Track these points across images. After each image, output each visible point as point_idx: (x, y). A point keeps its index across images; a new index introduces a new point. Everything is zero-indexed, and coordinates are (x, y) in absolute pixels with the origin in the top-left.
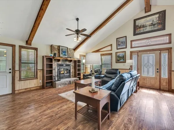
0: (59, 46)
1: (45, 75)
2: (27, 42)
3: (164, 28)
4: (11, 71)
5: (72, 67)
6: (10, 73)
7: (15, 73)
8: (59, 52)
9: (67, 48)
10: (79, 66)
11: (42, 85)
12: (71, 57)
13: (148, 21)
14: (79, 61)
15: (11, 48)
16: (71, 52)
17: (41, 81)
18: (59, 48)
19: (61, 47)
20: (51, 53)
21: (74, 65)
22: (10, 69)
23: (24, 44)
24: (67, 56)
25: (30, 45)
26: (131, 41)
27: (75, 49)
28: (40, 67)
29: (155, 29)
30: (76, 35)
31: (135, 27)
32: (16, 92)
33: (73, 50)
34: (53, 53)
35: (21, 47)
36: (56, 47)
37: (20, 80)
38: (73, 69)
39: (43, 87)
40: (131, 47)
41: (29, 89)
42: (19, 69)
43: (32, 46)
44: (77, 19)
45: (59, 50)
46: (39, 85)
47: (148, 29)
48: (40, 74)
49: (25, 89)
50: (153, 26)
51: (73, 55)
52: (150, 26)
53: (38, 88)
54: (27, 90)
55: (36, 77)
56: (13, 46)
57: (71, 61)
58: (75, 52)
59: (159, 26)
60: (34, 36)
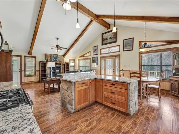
0: (51, 54)
1: (40, 74)
2: (29, 53)
3: (116, 41)
4: (20, 71)
5: (61, 69)
6: (19, 72)
7: (22, 72)
8: (51, 59)
9: (58, 55)
10: (68, 68)
11: (39, 80)
12: (61, 62)
13: (109, 36)
14: (68, 64)
15: (19, 58)
16: (61, 58)
17: (38, 78)
18: (51, 55)
19: (52, 55)
20: (45, 60)
21: (63, 67)
22: (19, 70)
23: (27, 55)
24: (57, 61)
25: (31, 55)
26: (101, 49)
27: (64, 56)
28: (37, 68)
29: (113, 41)
30: (57, 48)
31: (103, 39)
32: (23, 83)
33: (63, 57)
34: (46, 59)
35: (25, 56)
36: (49, 55)
37: (25, 76)
38: (63, 70)
39: (39, 82)
40: (101, 54)
41: (30, 82)
42: (25, 70)
43: (32, 56)
44: (58, 39)
45: (51, 57)
46: (37, 80)
47: (109, 41)
48: (37, 73)
49: (28, 82)
50: (111, 39)
51: (63, 60)
52: (110, 39)
53: (36, 82)
54: (29, 83)
55: (35, 75)
56: (21, 56)
57: (60, 64)
58: (64, 58)
59: (114, 39)
60: (32, 50)
